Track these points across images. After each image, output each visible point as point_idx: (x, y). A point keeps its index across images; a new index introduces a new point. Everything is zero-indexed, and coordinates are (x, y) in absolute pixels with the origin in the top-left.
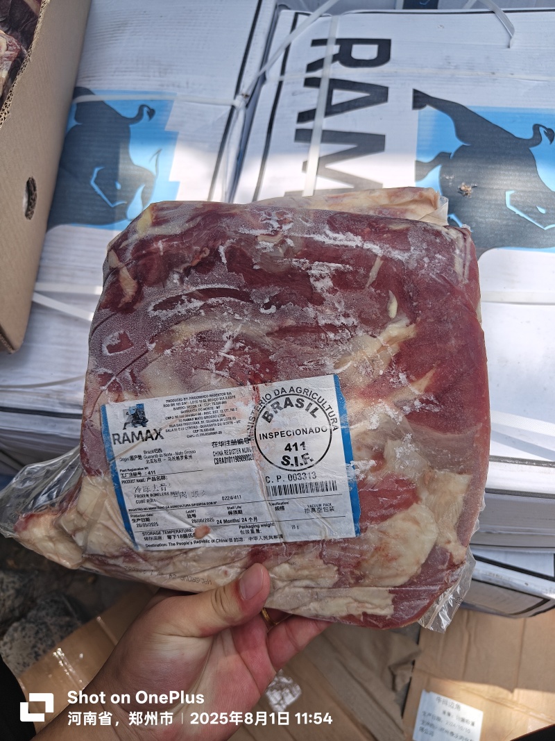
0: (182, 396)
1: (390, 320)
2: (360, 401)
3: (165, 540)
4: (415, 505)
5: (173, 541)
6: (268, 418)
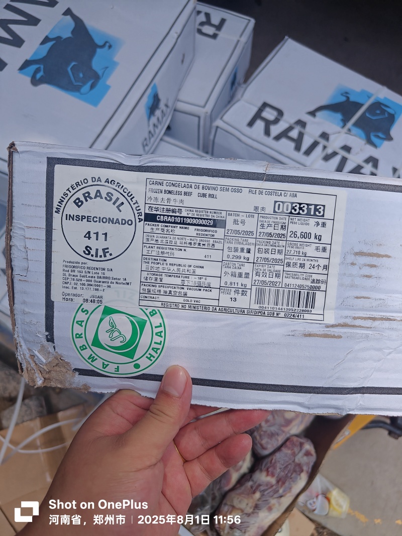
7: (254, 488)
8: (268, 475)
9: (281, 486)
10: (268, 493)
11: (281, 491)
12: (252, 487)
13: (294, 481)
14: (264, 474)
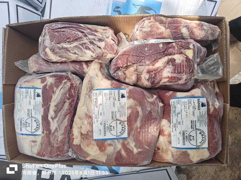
0: (126, 106)
1: (137, 149)
2: (122, 142)
3: (95, 97)
4: (100, 151)
5: (95, 99)
6: (120, 123)
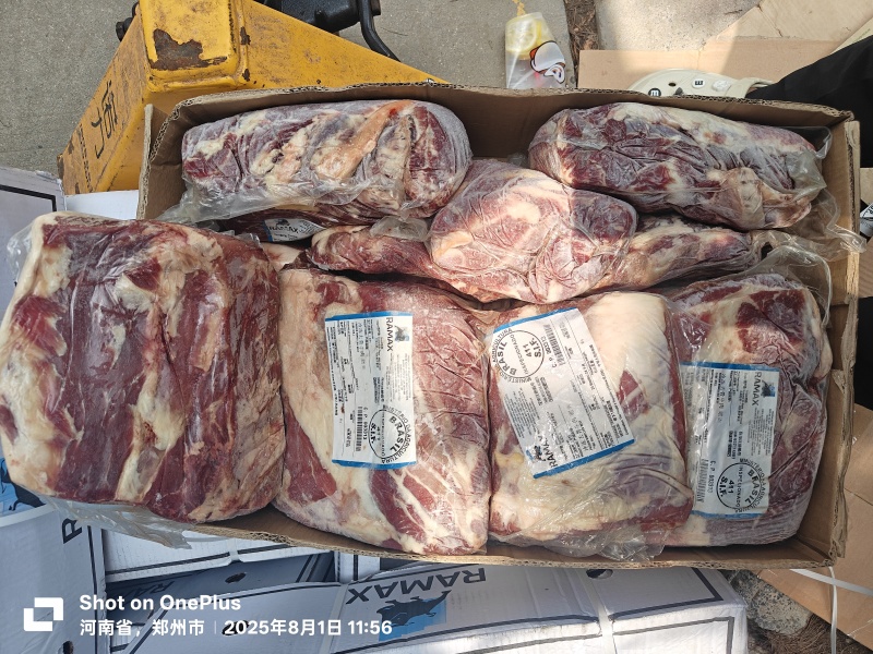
7: (709, 190)
8: (670, 180)
9: (668, 142)
10: (700, 159)
11: (677, 138)
12: (710, 195)
13: (640, 124)
14: (671, 187)
